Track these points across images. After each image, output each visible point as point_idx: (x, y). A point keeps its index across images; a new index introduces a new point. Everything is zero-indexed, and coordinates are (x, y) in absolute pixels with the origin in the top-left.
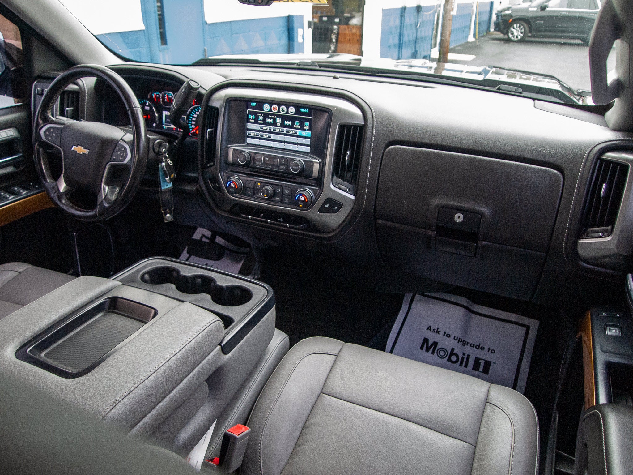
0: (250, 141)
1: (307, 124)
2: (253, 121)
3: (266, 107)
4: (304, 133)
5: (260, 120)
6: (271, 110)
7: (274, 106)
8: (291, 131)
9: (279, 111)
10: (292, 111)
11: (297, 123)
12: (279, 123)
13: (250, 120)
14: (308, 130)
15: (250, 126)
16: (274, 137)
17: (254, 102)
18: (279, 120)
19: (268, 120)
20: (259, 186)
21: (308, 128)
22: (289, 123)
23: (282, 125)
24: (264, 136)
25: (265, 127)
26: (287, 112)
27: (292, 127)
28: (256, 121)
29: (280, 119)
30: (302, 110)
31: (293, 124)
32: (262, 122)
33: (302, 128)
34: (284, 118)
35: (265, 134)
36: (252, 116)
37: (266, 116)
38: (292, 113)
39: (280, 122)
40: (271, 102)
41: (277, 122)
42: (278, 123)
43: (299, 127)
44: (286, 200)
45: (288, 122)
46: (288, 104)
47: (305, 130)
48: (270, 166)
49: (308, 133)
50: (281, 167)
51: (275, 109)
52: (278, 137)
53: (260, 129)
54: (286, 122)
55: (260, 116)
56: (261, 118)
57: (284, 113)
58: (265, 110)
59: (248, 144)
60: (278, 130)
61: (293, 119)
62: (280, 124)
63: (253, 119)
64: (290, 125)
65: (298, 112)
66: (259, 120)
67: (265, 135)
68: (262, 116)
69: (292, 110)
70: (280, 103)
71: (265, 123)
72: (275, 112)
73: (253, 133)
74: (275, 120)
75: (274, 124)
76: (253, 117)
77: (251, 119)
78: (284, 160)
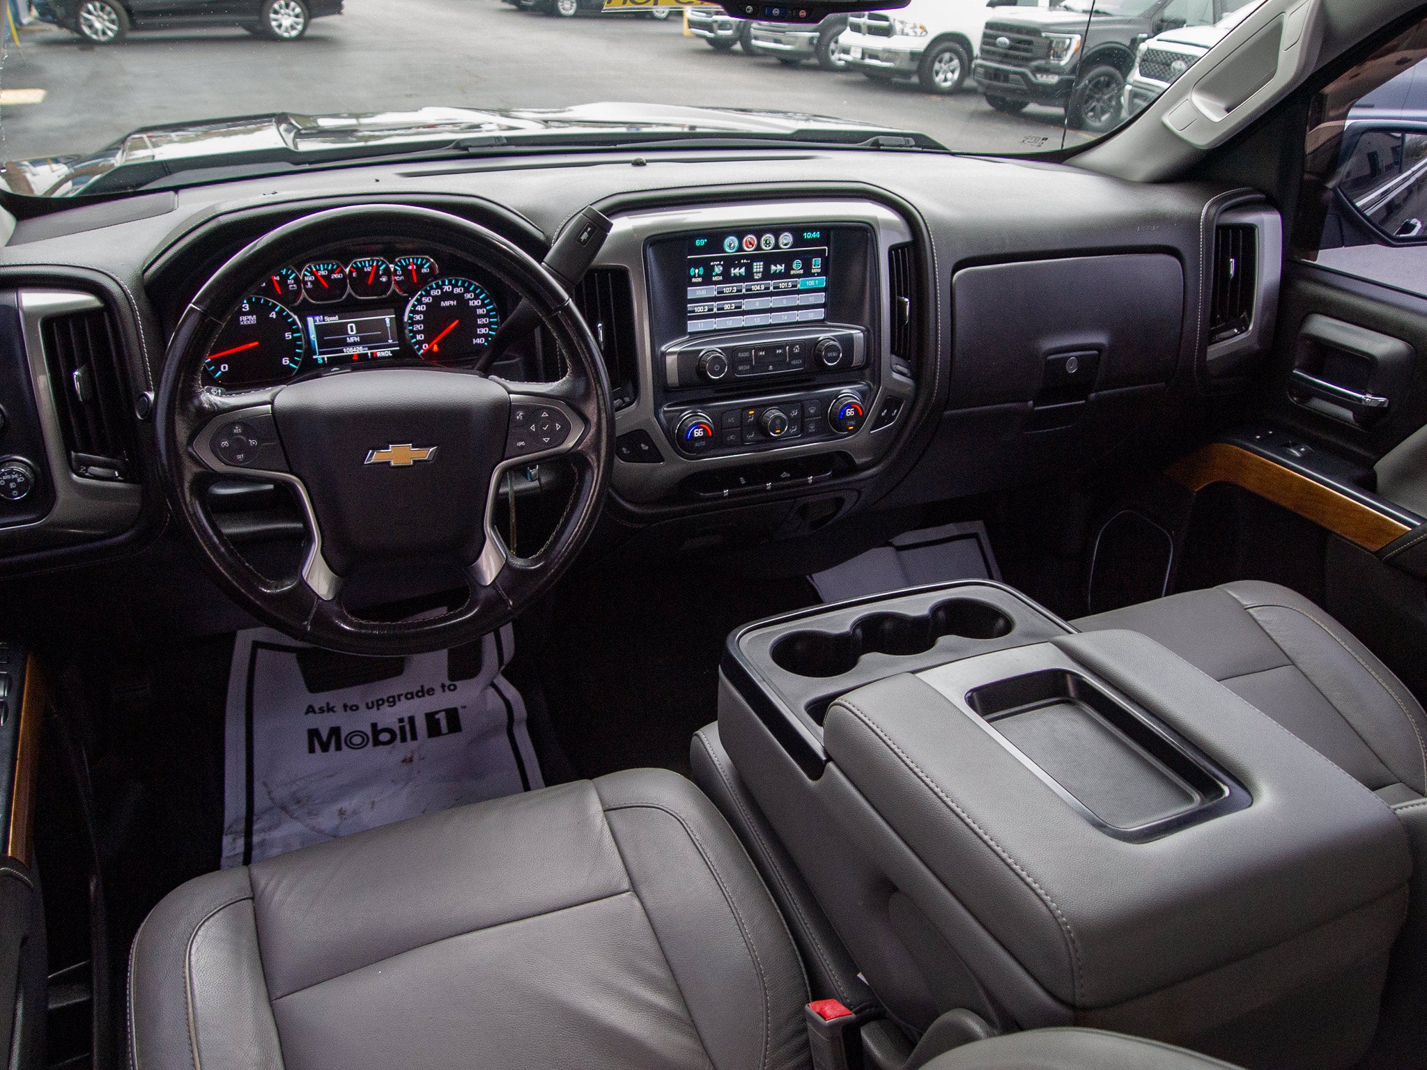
0: (693, 326)
1: (817, 264)
2: (700, 280)
3: (730, 244)
4: (810, 283)
5: (717, 275)
6: (740, 249)
7: (750, 237)
8: (784, 284)
9: (759, 248)
10: (785, 242)
11: (797, 265)
12: (759, 272)
13: (694, 280)
14: (819, 274)
15: (693, 292)
16: (747, 304)
17: (701, 236)
18: (758, 267)
19: (735, 271)
20: (751, 418)
21: (819, 271)
22: (780, 268)
23: (767, 275)
24: (726, 307)
25: (728, 289)
26: (777, 246)
27: (786, 275)
28: (707, 280)
29: (762, 263)
30: (807, 235)
31: (789, 267)
32: (721, 278)
33: (808, 273)
34: (769, 259)
35: (727, 304)
36: (697, 271)
37: (730, 262)
38: (786, 245)
39: (761, 270)
40: (740, 231)
41: (755, 270)
42: (757, 273)
43: (802, 272)
44: (812, 428)
45: (778, 265)
46: (776, 229)
47: (813, 275)
48: (771, 367)
49: (821, 281)
50: (794, 362)
51: (751, 243)
52: (757, 303)
53: (717, 295)
54: (773, 268)
55: (717, 265)
56: (718, 269)
57: (770, 248)
58: (727, 249)
59: (691, 334)
60: (756, 287)
61: (787, 258)
62: (760, 275)
63: (699, 276)
64: (783, 271)
65: (798, 241)
66: (715, 276)
67: (728, 306)
68: (720, 264)
69: (786, 239)
70: (759, 229)
71: (727, 278)
72: (749, 250)
73: (700, 308)
74: (749, 268)
75: (749, 277)
76: (701, 270)
77: (694, 276)
78: (798, 346)
